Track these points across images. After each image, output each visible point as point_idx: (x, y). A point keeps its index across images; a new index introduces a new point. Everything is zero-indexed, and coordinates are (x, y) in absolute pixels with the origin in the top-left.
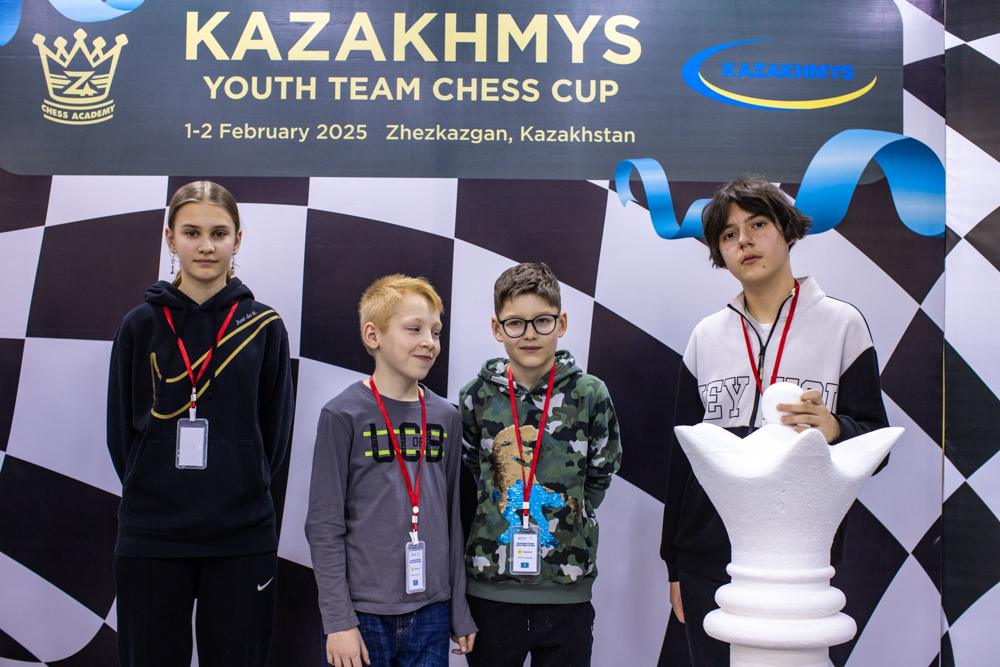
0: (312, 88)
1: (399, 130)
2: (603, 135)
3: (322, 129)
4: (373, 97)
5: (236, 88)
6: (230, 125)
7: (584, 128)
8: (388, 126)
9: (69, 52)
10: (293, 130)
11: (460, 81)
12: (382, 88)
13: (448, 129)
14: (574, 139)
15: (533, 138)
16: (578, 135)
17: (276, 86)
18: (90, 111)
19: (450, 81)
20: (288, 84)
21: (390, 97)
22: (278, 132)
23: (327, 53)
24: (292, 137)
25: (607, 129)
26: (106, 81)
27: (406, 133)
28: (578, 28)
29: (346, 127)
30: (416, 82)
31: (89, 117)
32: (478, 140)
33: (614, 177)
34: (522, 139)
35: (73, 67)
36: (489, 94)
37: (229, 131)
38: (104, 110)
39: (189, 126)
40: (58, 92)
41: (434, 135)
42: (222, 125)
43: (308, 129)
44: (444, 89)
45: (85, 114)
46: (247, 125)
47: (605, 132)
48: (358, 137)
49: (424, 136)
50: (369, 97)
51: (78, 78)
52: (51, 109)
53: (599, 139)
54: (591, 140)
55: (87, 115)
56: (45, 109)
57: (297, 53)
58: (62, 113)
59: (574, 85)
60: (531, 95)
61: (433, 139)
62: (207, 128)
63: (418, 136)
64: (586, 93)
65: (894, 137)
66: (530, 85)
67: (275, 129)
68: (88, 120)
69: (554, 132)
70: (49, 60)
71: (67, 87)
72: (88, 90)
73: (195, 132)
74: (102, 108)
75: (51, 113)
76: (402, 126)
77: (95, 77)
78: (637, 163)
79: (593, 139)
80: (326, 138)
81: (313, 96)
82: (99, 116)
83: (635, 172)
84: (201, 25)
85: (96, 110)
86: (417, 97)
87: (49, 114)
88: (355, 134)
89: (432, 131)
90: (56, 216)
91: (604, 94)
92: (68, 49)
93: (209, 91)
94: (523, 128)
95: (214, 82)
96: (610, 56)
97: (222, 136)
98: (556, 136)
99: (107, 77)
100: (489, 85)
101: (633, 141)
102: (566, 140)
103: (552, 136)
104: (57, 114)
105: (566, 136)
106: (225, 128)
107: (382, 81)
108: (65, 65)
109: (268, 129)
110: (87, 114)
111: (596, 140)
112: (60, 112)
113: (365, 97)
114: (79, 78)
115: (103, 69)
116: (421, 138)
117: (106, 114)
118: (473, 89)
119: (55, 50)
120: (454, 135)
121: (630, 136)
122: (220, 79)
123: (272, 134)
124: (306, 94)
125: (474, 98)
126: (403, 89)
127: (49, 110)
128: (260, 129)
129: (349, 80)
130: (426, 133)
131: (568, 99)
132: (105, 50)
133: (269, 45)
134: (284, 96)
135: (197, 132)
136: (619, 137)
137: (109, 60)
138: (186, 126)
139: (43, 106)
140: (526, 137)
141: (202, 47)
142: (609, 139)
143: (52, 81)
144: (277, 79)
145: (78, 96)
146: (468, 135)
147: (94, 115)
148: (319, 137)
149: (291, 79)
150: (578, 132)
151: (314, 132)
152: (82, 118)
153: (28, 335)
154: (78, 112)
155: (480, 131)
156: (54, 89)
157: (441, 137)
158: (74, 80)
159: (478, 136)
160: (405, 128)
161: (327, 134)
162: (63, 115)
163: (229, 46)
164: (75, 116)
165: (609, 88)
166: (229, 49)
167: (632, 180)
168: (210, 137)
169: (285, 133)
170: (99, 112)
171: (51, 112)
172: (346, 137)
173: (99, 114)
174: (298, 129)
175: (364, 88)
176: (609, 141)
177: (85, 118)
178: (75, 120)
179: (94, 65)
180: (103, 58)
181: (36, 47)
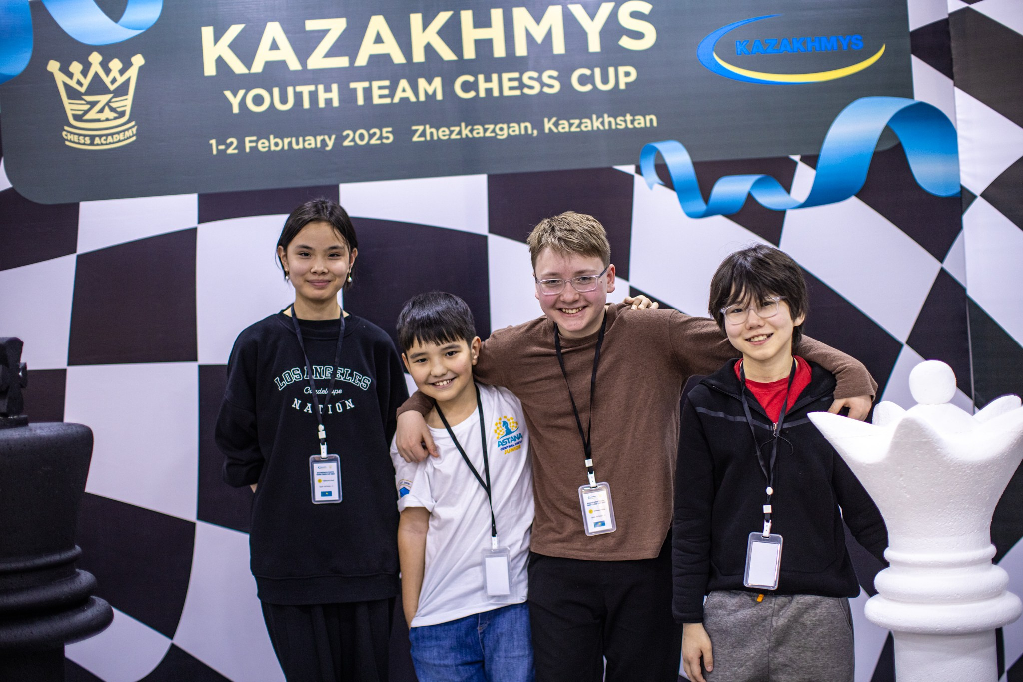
0: (334, 95)
1: (424, 131)
2: (625, 121)
3: (348, 136)
4: (396, 100)
5: (258, 100)
6: (254, 138)
7: (606, 116)
8: (413, 128)
9: (85, 77)
10: (319, 139)
11: (481, 78)
13: (473, 126)
14: (598, 127)
15: (557, 129)
16: (601, 123)
17: (298, 96)
18: (112, 135)
19: (471, 79)
20: (310, 92)
21: (413, 99)
22: (304, 141)
23: (346, 59)
24: (319, 145)
25: (628, 115)
26: (126, 103)
27: (431, 134)
28: (592, 17)
29: (371, 132)
31: (112, 141)
32: (502, 135)
33: (639, 162)
34: (547, 131)
35: (90, 91)
36: (511, 89)
37: (254, 144)
38: (127, 132)
39: (213, 142)
40: (78, 118)
41: (460, 133)
42: (247, 139)
43: (333, 137)
45: (107, 138)
46: (272, 137)
47: (627, 118)
48: (384, 141)
49: (450, 135)
50: (392, 100)
52: (72, 135)
53: (621, 125)
54: (614, 127)
55: (110, 139)
56: (67, 135)
57: (317, 61)
58: (84, 139)
59: (593, 75)
60: (551, 86)
61: (459, 137)
62: (232, 143)
63: (444, 136)
64: (605, 81)
65: (904, 103)
66: (551, 77)
67: (301, 139)
68: (110, 143)
69: (577, 122)
70: (66, 85)
71: (86, 112)
72: (108, 114)
73: (220, 147)
74: (124, 131)
75: (73, 140)
76: (427, 127)
77: (114, 100)
78: (661, 146)
79: (616, 126)
80: (352, 144)
81: (336, 104)
82: (122, 139)
83: (659, 155)
84: (217, 39)
85: (118, 133)
86: (439, 97)
87: (71, 141)
88: (381, 138)
89: (457, 129)
90: (87, 243)
91: (623, 81)
92: (85, 73)
93: (230, 106)
94: (546, 120)
95: (235, 95)
96: (626, 42)
97: (248, 150)
98: (579, 126)
99: (127, 99)
100: (510, 80)
101: (655, 124)
102: (590, 128)
103: (575, 125)
104: (79, 140)
105: (589, 124)
106: (251, 142)
107: (403, 83)
108: (83, 90)
109: (294, 140)
110: (110, 137)
111: (618, 127)
112: (81, 138)
113: (388, 101)
114: (98, 102)
115: (122, 91)
116: (447, 137)
117: (128, 136)
118: (494, 85)
119: (71, 76)
120: (479, 131)
121: (651, 121)
122: (241, 93)
123: (298, 143)
124: (329, 102)
126: (425, 90)
127: (70, 137)
128: (285, 140)
129: (371, 85)
130: (451, 132)
131: (589, 88)
132: (122, 72)
133: (287, 55)
134: (306, 105)
135: (223, 147)
136: (641, 122)
137: (128, 81)
138: (211, 142)
139: (64, 133)
140: (550, 129)
141: (220, 62)
142: (631, 124)
143: (71, 107)
144: (299, 89)
145: (98, 121)
146: (493, 131)
147: (116, 138)
148: (346, 143)
149: (312, 88)
150: (601, 120)
151: (340, 139)
152: (105, 142)
153: (69, 364)
154: (101, 136)
155: (505, 126)
156: (74, 115)
157: (466, 135)
158: (93, 104)
159: (504, 131)
160: (430, 128)
161: (353, 140)
162: (85, 141)
163: (247, 59)
164: (97, 141)
165: (627, 74)
166: (248, 61)
167: (657, 163)
168: (236, 151)
169: (311, 142)
170: (122, 135)
171: (73, 139)
172: (373, 142)
173: (121, 136)
174: (324, 138)
175: (386, 92)
176: (632, 126)
177: (108, 142)
178: (98, 145)
179: (112, 88)
180: (121, 80)
181: (52, 75)
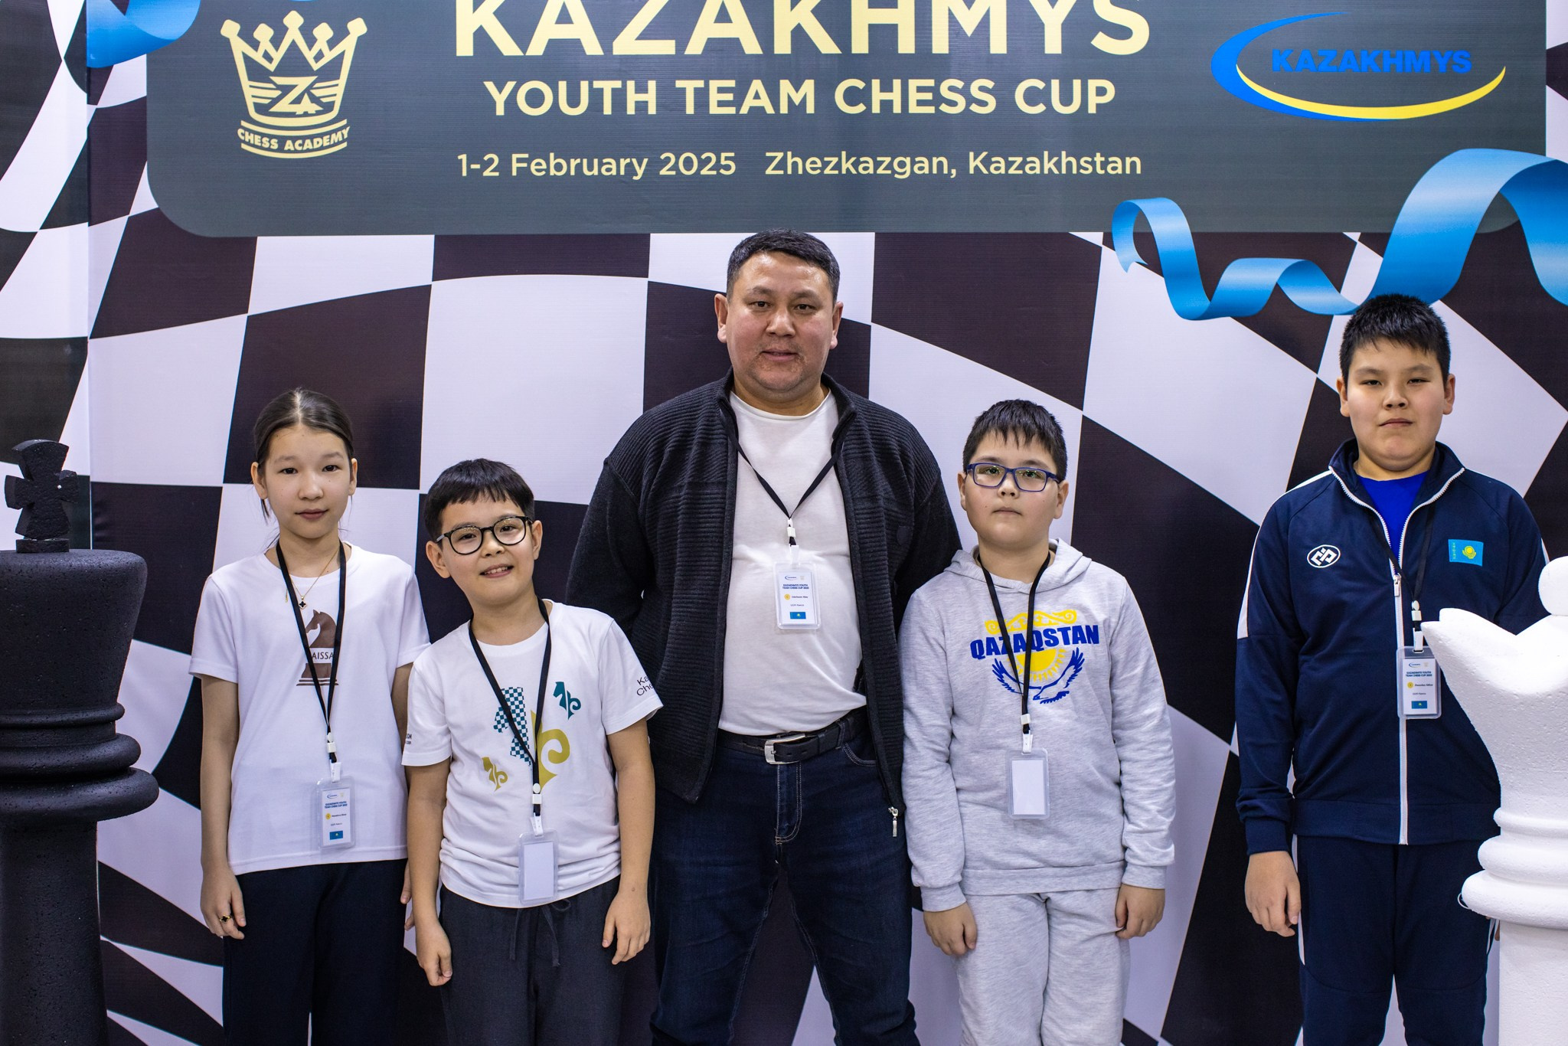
0: (651, 97)
1: (784, 159)
2: (1093, 164)
3: (668, 160)
4: (744, 110)
5: (535, 98)
6: (526, 156)
7: (1064, 153)
8: (768, 154)
9: (277, 47)
10: (623, 162)
11: (876, 84)
12: (757, 96)
13: (859, 157)
14: (1050, 169)
15: (988, 170)
16: (1055, 164)
17: (596, 96)
18: (312, 137)
19: (860, 84)
20: (614, 90)
21: (770, 110)
22: (601, 165)
23: (672, 43)
24: (622, 173)
25: (1098, 154)
26: (335, 91)
27: (795, 164)
29: (703, 157)
30: (808, 86)
31: (311, 147)
32: (904, 173)
33: (1111, 228)
34: (972, 171)
35: (284, 69)
36: (920, 103)
37: (525, 165)
38: (333, 135)
39: (463, 157)
40: (262, 109)
41: (838, 166)
42: (515, 157)
43: (645, 161)
44: (852, 96)
45: (304, 142)
46: (552, 155)
47: (1095, 159)
48: (722, 171)
49: (823, 169)
50: (738, 110)
51: (292, 87)
52: (252, 135)
53: (1087, 169)
54: (1074, 171)
55: (308, 144)
56: (243, 135)
57: (627, 43)
58: (269, 142)
59: (1048, 88)
60: (983, 104)
61: (836, 172)
62: (491, 161)
63: (813, 169)
64: (1066, 100)
65: (1530, 160)
66: (982, 89)
67: (596, 161)
68: (308, 151)
69: (1019, 160)
70: (247, 59)
71: (275, 101)
72: (307, 105)
73: (473, 166)
74: (330, 133)
75: (252, 142)
76: (789, 154)
77: (317, 85)
78: (1145, 205)
79: (1078, 170)
80: (673, 173)
81: (652, 110)
82: (326, 144)
83: (1142, 219)
84: (477, 2)
85: (321, 136)
86: (810, 109)
87: (248, 144)
88: (717, 166)
89: (835, 160)
90: (264, 297)
91: (1094, 101)
92: (276, 42)
93: (493, 103)
94: (971, 154)
95: (500, 90)
96: (1103, 42)
97: (514, 173)
98: (1021, 167)
99: (337, 85)
100: (920, 89)
101: (1139, 171)
102: (1038, 171)
103: (1016, 165)
105: (1037, 165)
106: (519, 160)
107: (757, 85)
108: (272, 67)
109: (585, 161)
110: (308, 141)
111: (1082, 171)
112: (265, 140)
113: (732, 110)
114: (294, 86)
115: (330, 72)
116: (818, 171)
117: (336, 141)
118: (895, 96)
119: (255, 45)
120: (868, 166)
121: (1133, 164)
122: (510, 86)
123: (590, 168)
124: (641, 106)
125: (897, 109)
126: (789, 97)
127: (248, 137)
128: (572, 160)
129: (707, 85)
130: (825, 164)
131: (1040, 108)
132: (332, 43)
133: (583, 31)
134: (607, 110)
135: (477, 166)
136: (1117, 166)
137: (340, 58)
138: (460, 157)
139: (240, 131)
140: (976, 168)
141: (481, 37)
142: (1102, 169)
143: (252, 93)
144: (597, 84)
145: (292, 115)
146: (890, 166)
147: (318, 143)
148: (664, 172)
149: (618, 84)
150: (1055, 159)
151: (656, 164)
152: (300, 148)
153: (226, 480)
154: (294, 139)
155: (908, 160)
156: (255, 104)
157: (848, 170)
158: (286, 90)
159: (905, 168)
160: (793, 157)
161: (675, 167)
162: (270, 145)
163: (522, 34)
164: (289, 145)
165: (1101, 91)
166: (523, 38)
167: (1136, 231)
168: (497, 174)
169: (612, 167)
170: (326, 138)
171: (252, 140)
172: (704, 172)
173: (325, 141)
174: (631, 161)
175: (729, 97)
176: (1103, 172)
177: (305, 148)
178: (289, 151)
179: (316, 66)
180: (329, 56)
181: (227, 41)
